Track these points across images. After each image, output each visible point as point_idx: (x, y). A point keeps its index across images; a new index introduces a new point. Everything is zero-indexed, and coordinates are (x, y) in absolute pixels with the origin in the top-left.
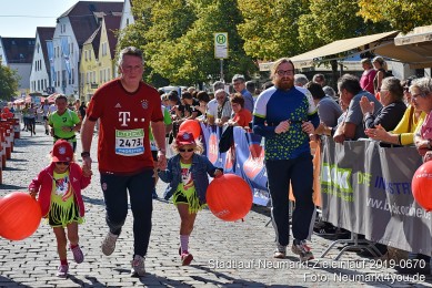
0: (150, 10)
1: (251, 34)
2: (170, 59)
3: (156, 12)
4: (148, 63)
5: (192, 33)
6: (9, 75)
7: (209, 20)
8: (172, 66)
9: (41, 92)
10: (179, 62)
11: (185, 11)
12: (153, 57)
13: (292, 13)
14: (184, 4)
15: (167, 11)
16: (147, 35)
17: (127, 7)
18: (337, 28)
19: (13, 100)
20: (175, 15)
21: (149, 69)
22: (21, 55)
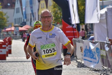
6: (3, 16)
22: (9, 4)
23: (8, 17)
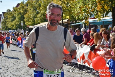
0: (7, 16)
1: (27, 21)
3: (8, 17)
4: (7, 26)
5: (16, 20)
7: (19, 18)
10: (13, 26)
11: (14, 17)
13: (34, 18)
14: (14, 15)
15: (11, 16)
16: (7, 21)
17: (2, 15)
18: (42, 20)
20: (12, 17)
21: (7, 27)
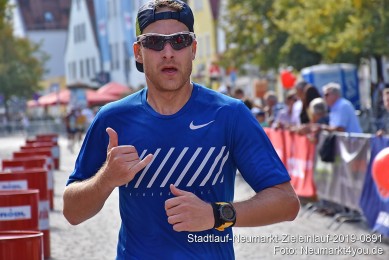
2: (322, 17)
6: (27, 53)
8: (326, 30)
9: (86, 81)
12: (291, 13)
19: (36, 97)
22: (48, 16)
23: (46, 58)
